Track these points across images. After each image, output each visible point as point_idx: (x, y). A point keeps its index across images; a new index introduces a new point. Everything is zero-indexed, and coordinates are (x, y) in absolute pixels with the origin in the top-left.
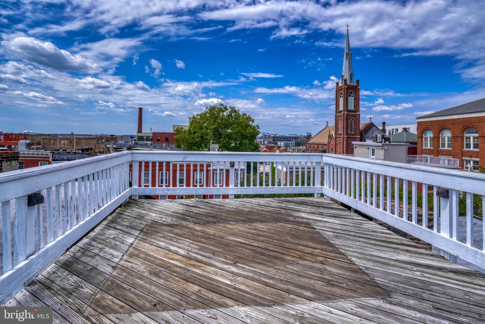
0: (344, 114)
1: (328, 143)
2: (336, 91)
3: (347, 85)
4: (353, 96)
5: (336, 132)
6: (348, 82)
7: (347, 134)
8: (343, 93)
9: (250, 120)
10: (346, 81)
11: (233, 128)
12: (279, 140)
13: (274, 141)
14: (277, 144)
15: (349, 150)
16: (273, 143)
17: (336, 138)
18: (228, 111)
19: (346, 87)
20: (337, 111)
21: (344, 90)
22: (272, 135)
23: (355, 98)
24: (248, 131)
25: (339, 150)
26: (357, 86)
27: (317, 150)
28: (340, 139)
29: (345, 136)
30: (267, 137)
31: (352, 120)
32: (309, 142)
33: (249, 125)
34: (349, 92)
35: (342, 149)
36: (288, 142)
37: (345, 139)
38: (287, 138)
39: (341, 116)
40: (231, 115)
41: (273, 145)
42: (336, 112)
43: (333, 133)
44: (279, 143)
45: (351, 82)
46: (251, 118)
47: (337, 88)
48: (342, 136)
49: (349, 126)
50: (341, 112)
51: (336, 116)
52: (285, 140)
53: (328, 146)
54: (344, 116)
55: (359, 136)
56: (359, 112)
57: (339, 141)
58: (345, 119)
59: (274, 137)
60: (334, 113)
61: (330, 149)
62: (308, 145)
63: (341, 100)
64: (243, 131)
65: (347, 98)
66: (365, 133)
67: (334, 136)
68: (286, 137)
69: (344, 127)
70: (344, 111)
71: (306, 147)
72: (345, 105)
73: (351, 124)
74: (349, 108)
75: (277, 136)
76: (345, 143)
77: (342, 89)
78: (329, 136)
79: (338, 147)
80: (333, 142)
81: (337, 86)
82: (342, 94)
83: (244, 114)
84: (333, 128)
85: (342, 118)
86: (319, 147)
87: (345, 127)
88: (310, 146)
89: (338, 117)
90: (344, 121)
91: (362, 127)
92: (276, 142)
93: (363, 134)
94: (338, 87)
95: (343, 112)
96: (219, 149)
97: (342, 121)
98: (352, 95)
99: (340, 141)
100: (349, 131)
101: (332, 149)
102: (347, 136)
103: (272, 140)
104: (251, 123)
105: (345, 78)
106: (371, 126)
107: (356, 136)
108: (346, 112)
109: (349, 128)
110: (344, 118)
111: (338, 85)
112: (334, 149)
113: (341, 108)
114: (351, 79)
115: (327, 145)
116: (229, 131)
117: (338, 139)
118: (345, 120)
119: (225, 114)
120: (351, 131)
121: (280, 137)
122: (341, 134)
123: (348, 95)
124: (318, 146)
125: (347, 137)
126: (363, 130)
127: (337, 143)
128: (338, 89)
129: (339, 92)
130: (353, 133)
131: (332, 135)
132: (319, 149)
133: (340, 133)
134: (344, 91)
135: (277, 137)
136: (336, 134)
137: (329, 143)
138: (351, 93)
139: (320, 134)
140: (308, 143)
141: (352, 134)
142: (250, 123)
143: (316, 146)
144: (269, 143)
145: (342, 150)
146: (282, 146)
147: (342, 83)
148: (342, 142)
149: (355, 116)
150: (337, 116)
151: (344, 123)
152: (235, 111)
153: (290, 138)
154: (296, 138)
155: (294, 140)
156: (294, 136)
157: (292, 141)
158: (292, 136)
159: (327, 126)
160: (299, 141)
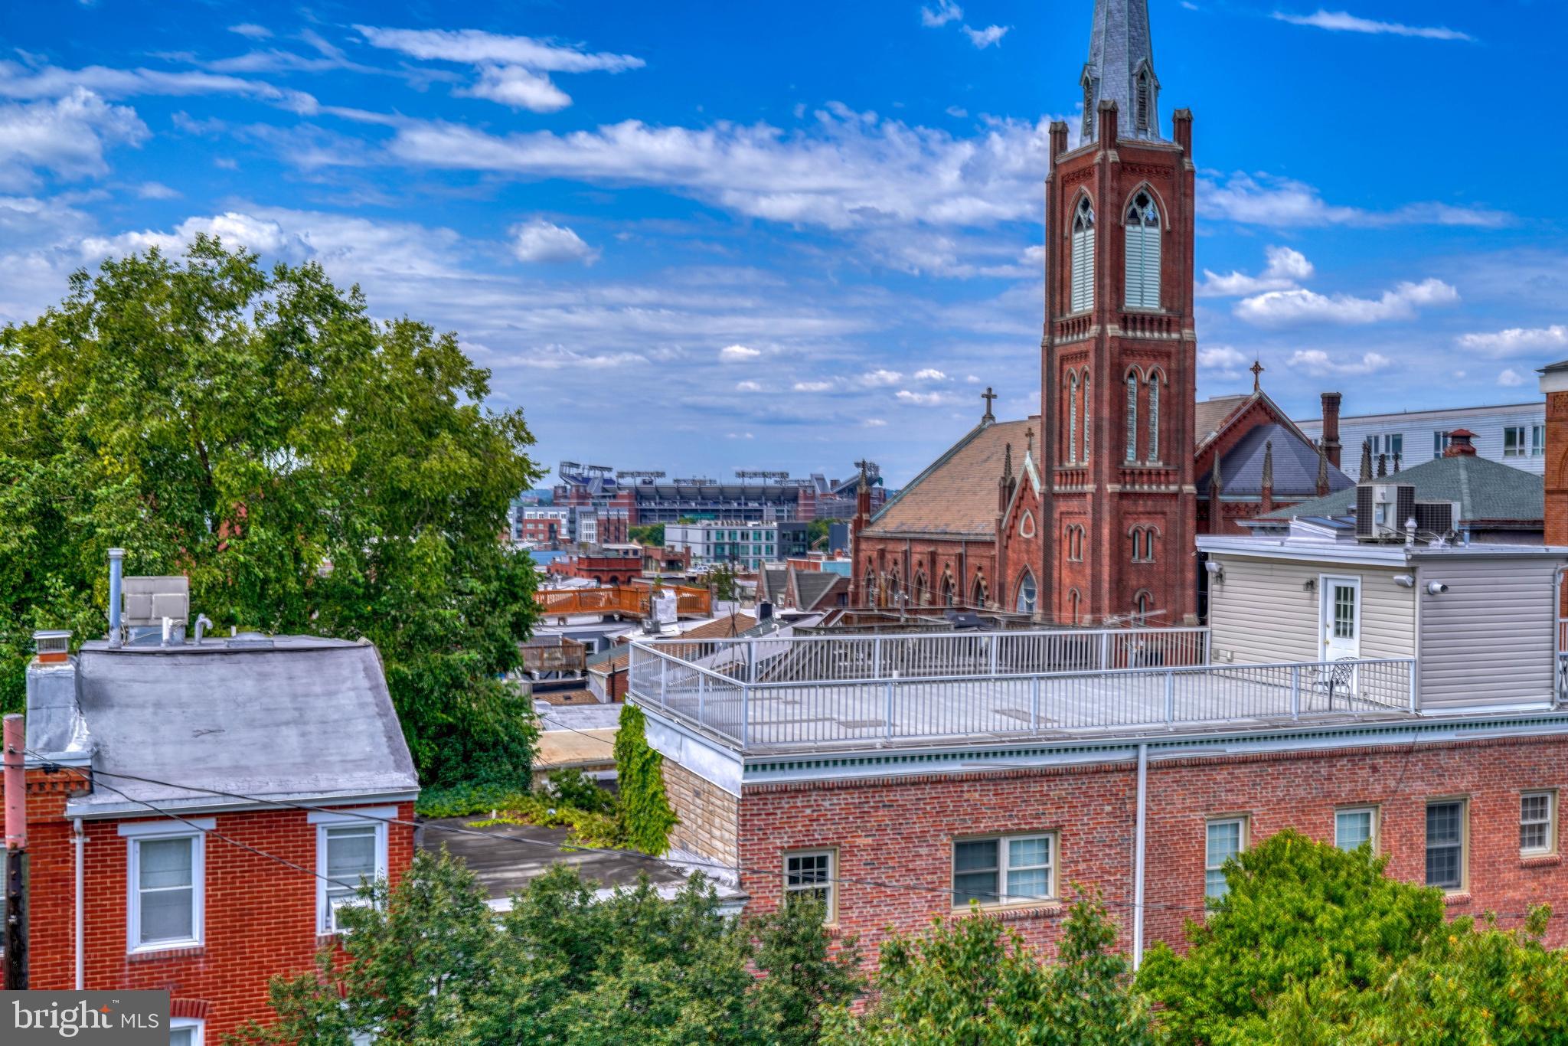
0: (1100, 339)
1: (1000, 531)
2: (1051, 184)
3: (1118, 147)
4: (1153, 223)
5: (1048, 458)
6: (1126, 128)
7: (1121, 474)
8: (1093, 200)
9: (456, 379)
10: (1110, 115)
11: (317, 436)
12: (670, 515)
13: (641, 515)
14: (657, 537)
15: (1133, 581)
16: (633, 535)
17: (1050, 497)
18: (271, 297)
19: (1113, 156)
20: (1058, 320)
21: (1102, 179)
22: (627, 481)
23: (1167, 237)
24: (432, 463)
25: (1067, 580)
26: (1181, 154)
27: (928, 578)
28: (1074, 505)
29: (1110, 488)
30: (594, 489)
31: (1146, 378)
32: (876, 530)
34: (1132, 194)
35: (1088, 571)
36: (737, 526)
37: (1106, 507)
38: (724, 495)
39: (1084, 355)
40: (298, 334)
41: (635, 545)
42: (1051, 328)
43: (1031, 469)
44: (673, 534)
45: (1142, 126)
46: (463, 362)
47: (1054, 165)
48: (1090, 487)
49: (1132, 421)
50: (1082, 323)
51: (1049, 350)
52: (714, 514)
53: (995, 552)
54: (1099, 350)
55: (1190, 488)
56: (1192, 325)
57: (1066, 522)
58: (1106, 372)
59: (638, 495)
60: (1039, 333)
61: (1011, 575)
62: (868, 550)
63: (1084, 246)
64: (402, 461)
65: (1119, 234)
66: (1225, 462)
67: (1037, 486)
68: (722, 490)
69: (1098, 429)
70: (1101, 322)
71: (856, 563)
72: (1107, 281)
73: (1144, 403)
74: (1132, 303)
75: (659, 482)
76: (1106, 532)
77: (1085, 174)
78: (1007, 488)
79: (1066, 559)
80: (1028, 529)
81: (1054, 153)
82: (1086, 205)
83: (409, 332)
84: (1030, 434)
85: (1089, 366)
86: (941, 561)
87: (1106, 425)
88: (882, 553)
89: (1064, 359)
90: (1098, 385)
91: (1206, 431)
92: (657, 522)
93: (1210, 474)
94: (1060, 160)
95: (1094, 330)
96: (193, 612)
97: (1089, 386)
98: (1150, 211)
99: (1073, 522)
100: (1131, 453)
101: (1024, 575)
102: (1117, 488)
103: (625, 514)
104: (463, 400)
105: (1105, 94)
106: (1259, 420)
107: (1173, 488)
108: (1112, 330)
109: (1132, 436)
110: (1098, 368)
111: (1063, 146)
112: (1037, 576)
113: (1083, 300)
114: (1144, 103)
115: (991, 544)
116: (283, 461)
117: (1062, 506)
118: (1106, 382)
119: (246, 316)
120: (1142, 455)
121: (680, 494)
122: (1079, 475)
123: (1126, 211)
124: (933, 556)
125: (1122, 495)
126: (1212, 446)
127: (1056, 533)
128: (1064, 171)
129: (1072, 191)
130: (1154, 463)
131: (1026, 480)
132: (940, 572)
133: (1072, 463)
134: (1102, 188)
135: (660, 494)
136: (1048, 476)
137: (1007, 533)
138: (1142, 201)
139: (943, 472)
140: (868, 532)
141: (1150, 473)
143: (919, 552)
144: (609, 530)
145: (1085, 583)
146: (698, 550)
147: (1088, 129)
148: (1085, 523)
149: (1168, 355)
150: (1058, 353)
151: (1098, 398)
152: (328, 301)
153: (745, 494)
154: (787, 497)
155: (769, 510)
156: (770, 482)
157: (758, 514)
158: (758, 482)
159: (989, 416)
160: (801, 515)
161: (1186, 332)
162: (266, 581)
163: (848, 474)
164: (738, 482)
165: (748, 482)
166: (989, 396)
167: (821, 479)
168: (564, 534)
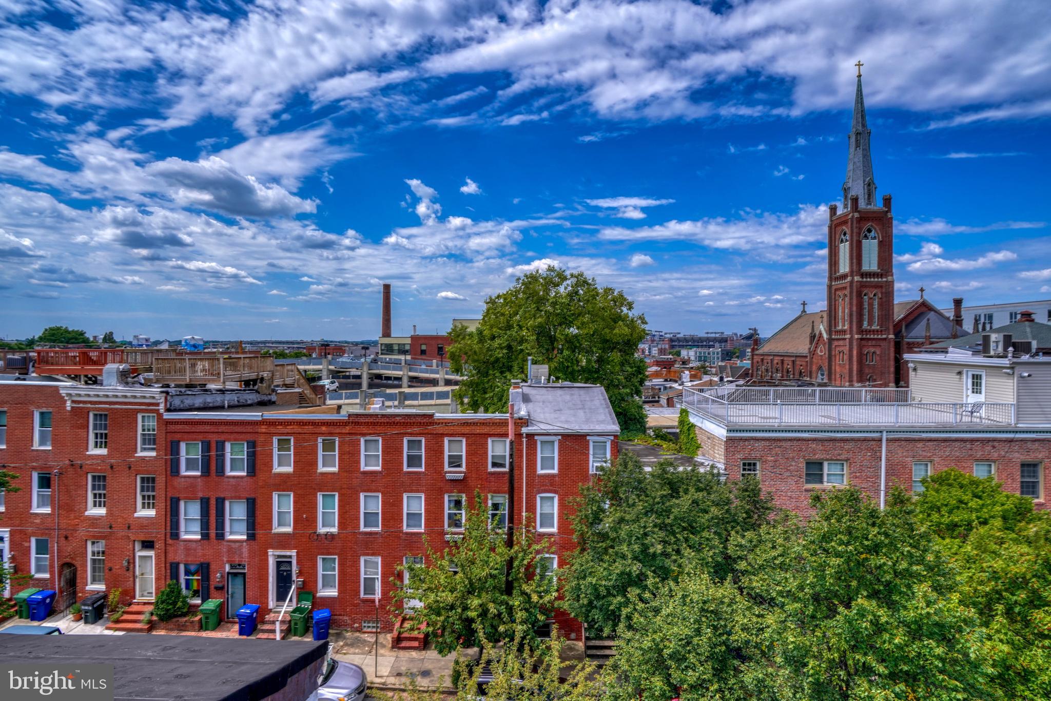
0: (852, 282)
1: (810, 352)
2: (830, 228)
3: (859, 212)
4: (875, 238)
5: (830, 326)
6: (862, 204)
7: (861, 331)
8: (848, 232)
9: (622, 305)
10: (855, 200)
11: (583, 323)
12: (683, 346)
13: (672, 347)
14: (678, 354)
15: (867, 371)
16: (670, 353)
17: (831, 340)
18: (569, 282)
19: (856, 215)
20: (834, 276)
21: (852, 224)
22: (668, 336)
23: (881, 244)
24: (616, 331)
25: (838, 368)
26: (887, 212)
27: (780, 368)
28: (841, 343)
29: (856, 336)
30: (656, 338)
31: (872, 296)
32: (760, 352)
33: (620, 316)
34: (865, 228)
35: (847, 367)
36: (706, 350)
37: (855, 343)
38: (701, 340)
39: (845, 288)
40: (577, 293)
41: (671, 356)
42: (831, 279)
43: (823, 329)
44: (684, 353)
45: (869, 203)
46: (625, 299)
47: (831, 221)
48: (848, 336)
49: (866, 312)
50: (844, 277)
51: (830, 287)
52: (698, 346)
53: (808, 359)
54: (851, 286)
55: (892, 336)
56: (892, 275)
57: (838, 349)
58: (855, 294)
59: (671, 340)
60: (826, 280)
61: (814, 368)
62: (756, 358)
63: (844, 250)
64: (607, 331)
65: (859, 245)
66: (907, 326)
67: (825, 336)
68: (700, 338)
69: (851, 315)
70: (852, 276)
71: (752, 363)
72: (855, 261)
73: (871, 305)
74: (865, 268)
75: (678, 336)
76: (855, 352)
77: (845, 223)
78: (813, 337)
79: (837, 362)
80: (822, 351)
81: (831, 216)
82: (845, 234)
83: (608, 290)
84: (822, 317)
85: (847, 292)
86: (786, 363)
87: (854, 313)
88: (762, 360)
89: (836, 290)
90: (851, 299)
91: (899, 314)
92: (678, 349)
93: (900, 331)
94: (834, 218)
95: (849, 279)
96: (550, 375)
97: (847, 299)
98: (873, 234)
99: (841, 349)
100: (865, 324)
101: (820, 368)
102: (860, 336)
103: (667, 346)
104: (625, 310)
105: (853, 193)
106: (923, 309)
107: (884, 336)
108: (856, 278)
109: (866, 317)
110: (851, 293)
111: (835, 214)
112: (825, 368)
113: (844, 267)
114: (870, 195)
115: (806, 357)
116: (573, 331)
117: (836, 343)
118: (855, 297)
119: (562, 289)
120: (870, 324)
121: (686, 340)
122: (843, 332)
123: (862, 235)
124: (782, 361)
125: (862, 339)
126: (901, 321)
127: (833, 353)
128: (836, 222)
129: (839, 229)
130: (875, 327)
131: (821, 334)
132: (785, 366)
133: (840, 328)
134: (852, 227)
135: (679, 340)
136: (830, 332)
137: (813, 353)
138: (869, 231)
139: (786, 331)
140: (757, 352)
141: (874, 331)
142: (622, 311)
143: (777, 360)
144: (662, 352)
145: (846, 371)
146: (693, 358)
147: (846, 206)
148: (846, 349)
149: (881, 287)
150: (834, 288)
151: (851, 304)
152: (585, 282)
153: (708, 340)
154: (723, 340)
155: (717, 345)
156: (717, 335)
157: (713, 346)
158: (713, 335)
159: (804, 311)
160: (729, 346)
161: (890, 278)
162: (568, 367)
163: (746, 332)
164: (706, 335)
165: (709, 335)
166: (804, 304)
167: (736, 334)
168: (647, 353)
